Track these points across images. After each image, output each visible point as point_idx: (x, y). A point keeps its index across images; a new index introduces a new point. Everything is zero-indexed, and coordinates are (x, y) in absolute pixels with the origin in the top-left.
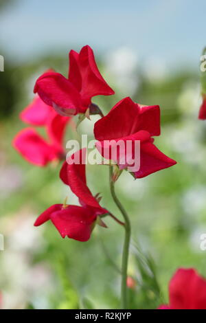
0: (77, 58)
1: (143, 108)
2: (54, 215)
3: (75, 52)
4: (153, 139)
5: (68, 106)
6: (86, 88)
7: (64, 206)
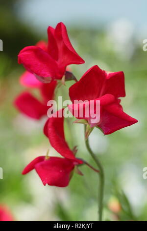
0: (53, 33)
1: (109, 74)
2: (38, 165)
3: (52, 28)
4: (120, 100)
5: (45, 75)
6: (62, 58)
7: (46, 158)
